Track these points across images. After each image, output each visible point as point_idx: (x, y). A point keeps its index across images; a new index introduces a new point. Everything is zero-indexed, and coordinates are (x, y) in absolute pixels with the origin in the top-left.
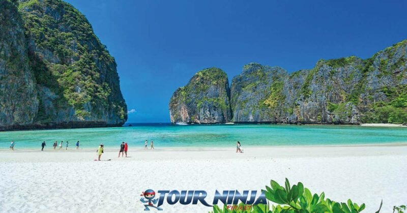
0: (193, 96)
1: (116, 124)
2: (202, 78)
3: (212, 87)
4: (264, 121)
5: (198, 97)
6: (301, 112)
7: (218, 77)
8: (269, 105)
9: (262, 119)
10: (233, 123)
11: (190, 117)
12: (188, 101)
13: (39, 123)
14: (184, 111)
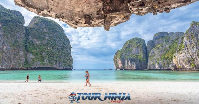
0: (124, 54)
1: (63, 69)
2: (129, 44)
3: (134, 48)
4: (165, 68)
5: (127, 55)
6: (178, 62)
7: (137, 43)
8: (168, 57)
9: (163, 67)
10: (148, 70)
11: (123, 66)
12: (121, 57)
13: (23, 68)
14: (120, 63)
